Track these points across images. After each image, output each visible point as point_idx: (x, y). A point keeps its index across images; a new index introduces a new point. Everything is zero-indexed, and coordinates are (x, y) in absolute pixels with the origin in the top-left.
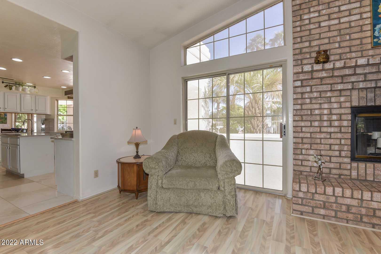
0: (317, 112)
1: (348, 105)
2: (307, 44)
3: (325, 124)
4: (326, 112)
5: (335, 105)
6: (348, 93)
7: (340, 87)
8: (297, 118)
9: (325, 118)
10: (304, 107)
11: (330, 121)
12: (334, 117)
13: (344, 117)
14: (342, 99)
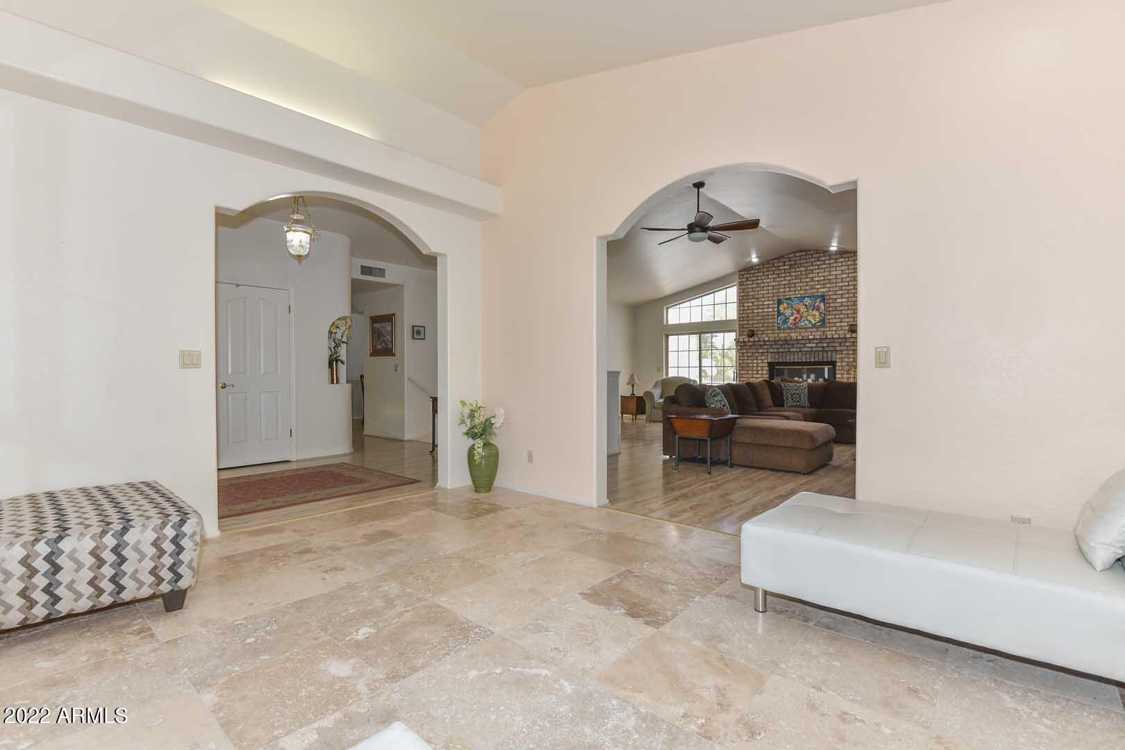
0: (751, 365)
1: (766, 361)
2: (746, 322)
3: (755, 372)
4: (755, 365)
5: (760, 361)
6: (766, 354)
7: (761, 351)
8: (740, 368)
9: (755, 368)
10: (744, 361)
11: (758, 371)
12: (759, 368)
13: (764, 368)
14: (763, 358)
